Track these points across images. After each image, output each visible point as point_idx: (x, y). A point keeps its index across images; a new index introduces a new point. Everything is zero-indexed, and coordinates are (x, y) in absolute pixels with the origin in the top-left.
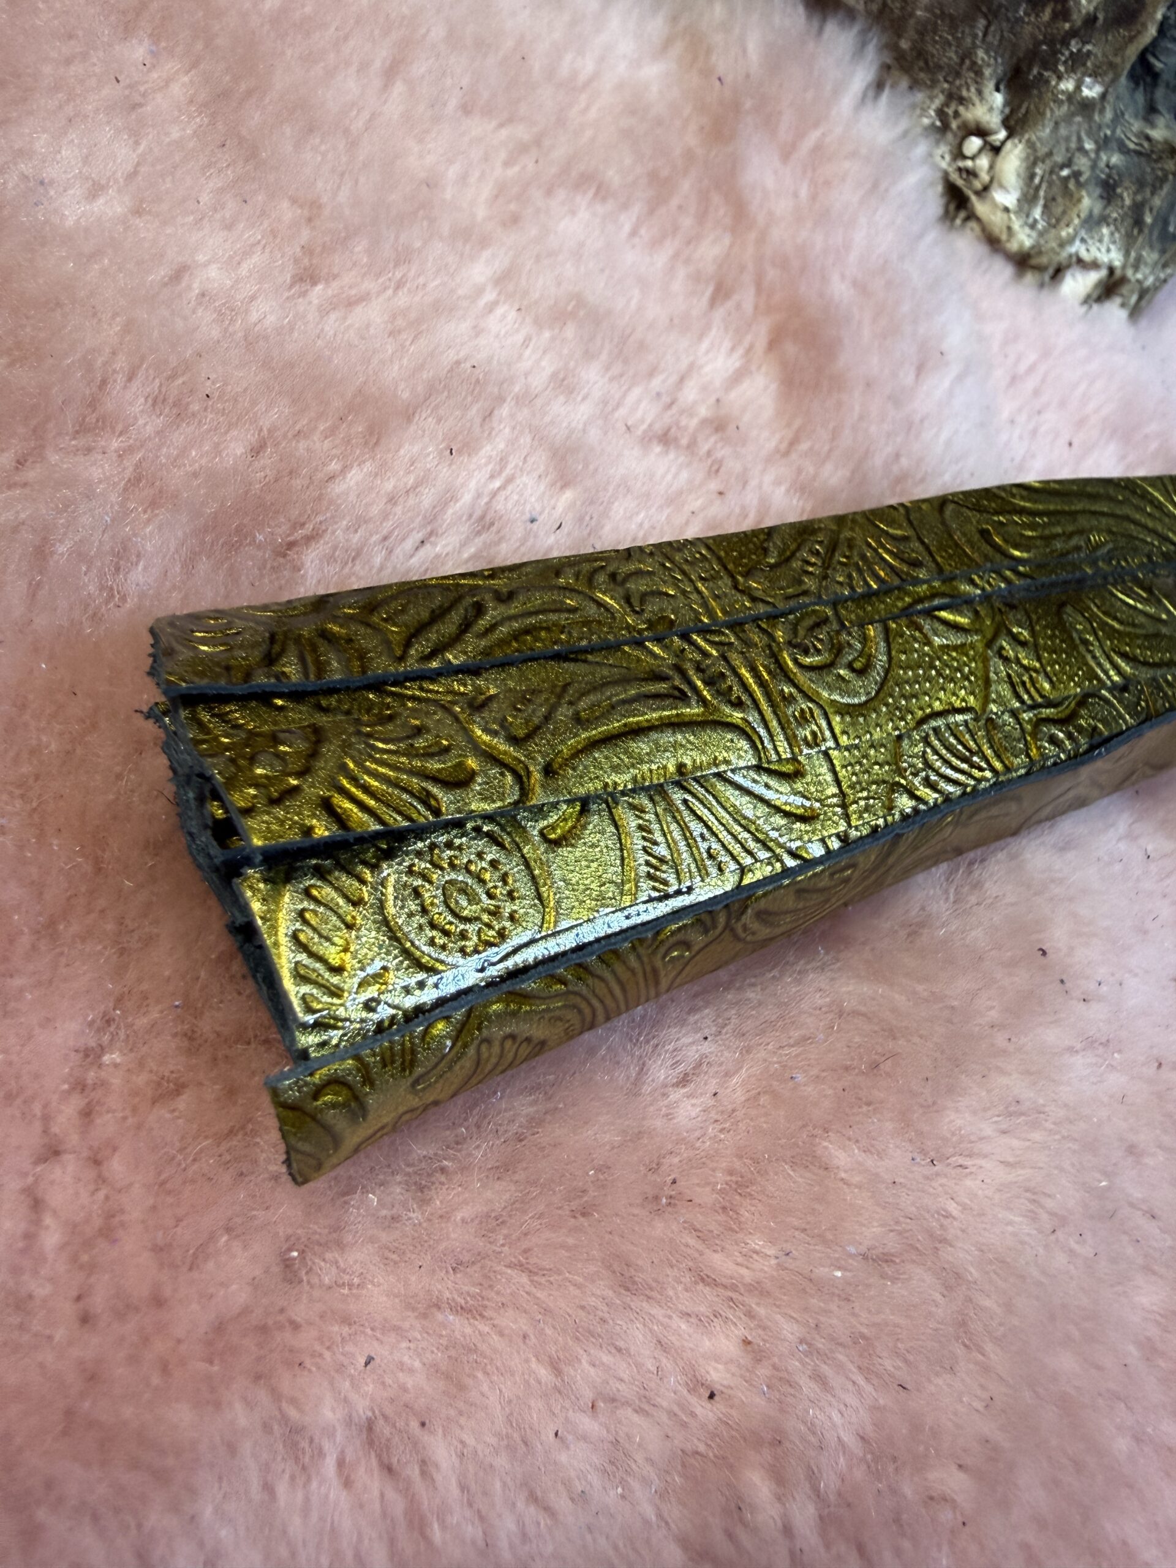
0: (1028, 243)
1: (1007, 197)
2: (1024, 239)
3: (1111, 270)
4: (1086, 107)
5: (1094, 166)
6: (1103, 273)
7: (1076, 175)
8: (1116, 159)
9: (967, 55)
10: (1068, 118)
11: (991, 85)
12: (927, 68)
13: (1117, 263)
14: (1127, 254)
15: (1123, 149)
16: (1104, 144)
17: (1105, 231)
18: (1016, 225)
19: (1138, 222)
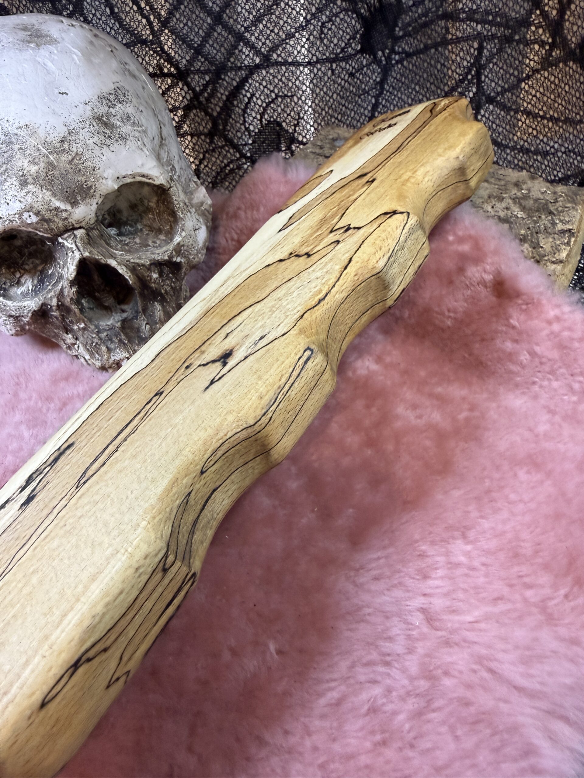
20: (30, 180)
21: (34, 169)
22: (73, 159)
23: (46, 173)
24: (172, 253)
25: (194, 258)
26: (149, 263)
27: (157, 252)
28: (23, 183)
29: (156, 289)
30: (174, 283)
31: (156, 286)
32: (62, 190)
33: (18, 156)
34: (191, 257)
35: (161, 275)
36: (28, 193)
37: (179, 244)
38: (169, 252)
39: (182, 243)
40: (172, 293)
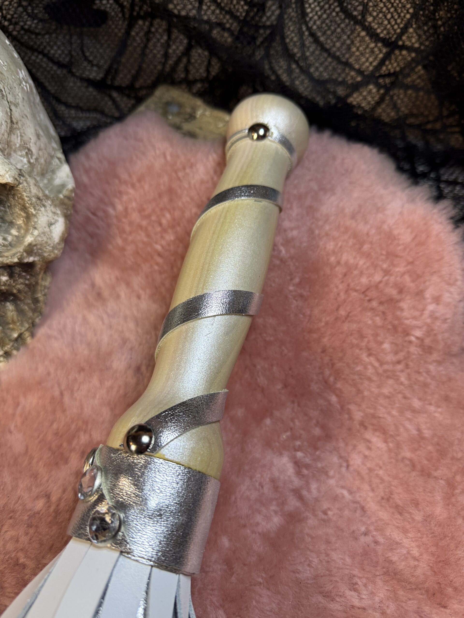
24: (21, 255)
25: (49, 255)
27: (6, 254)
29: (7, 290)
30: (28, 280)
31: (7, 287)
34: (46, 255)
35: (11, 276)
37: (30, 244)
38: (19, 254)
39: (34, 243)
40: (26, 289)
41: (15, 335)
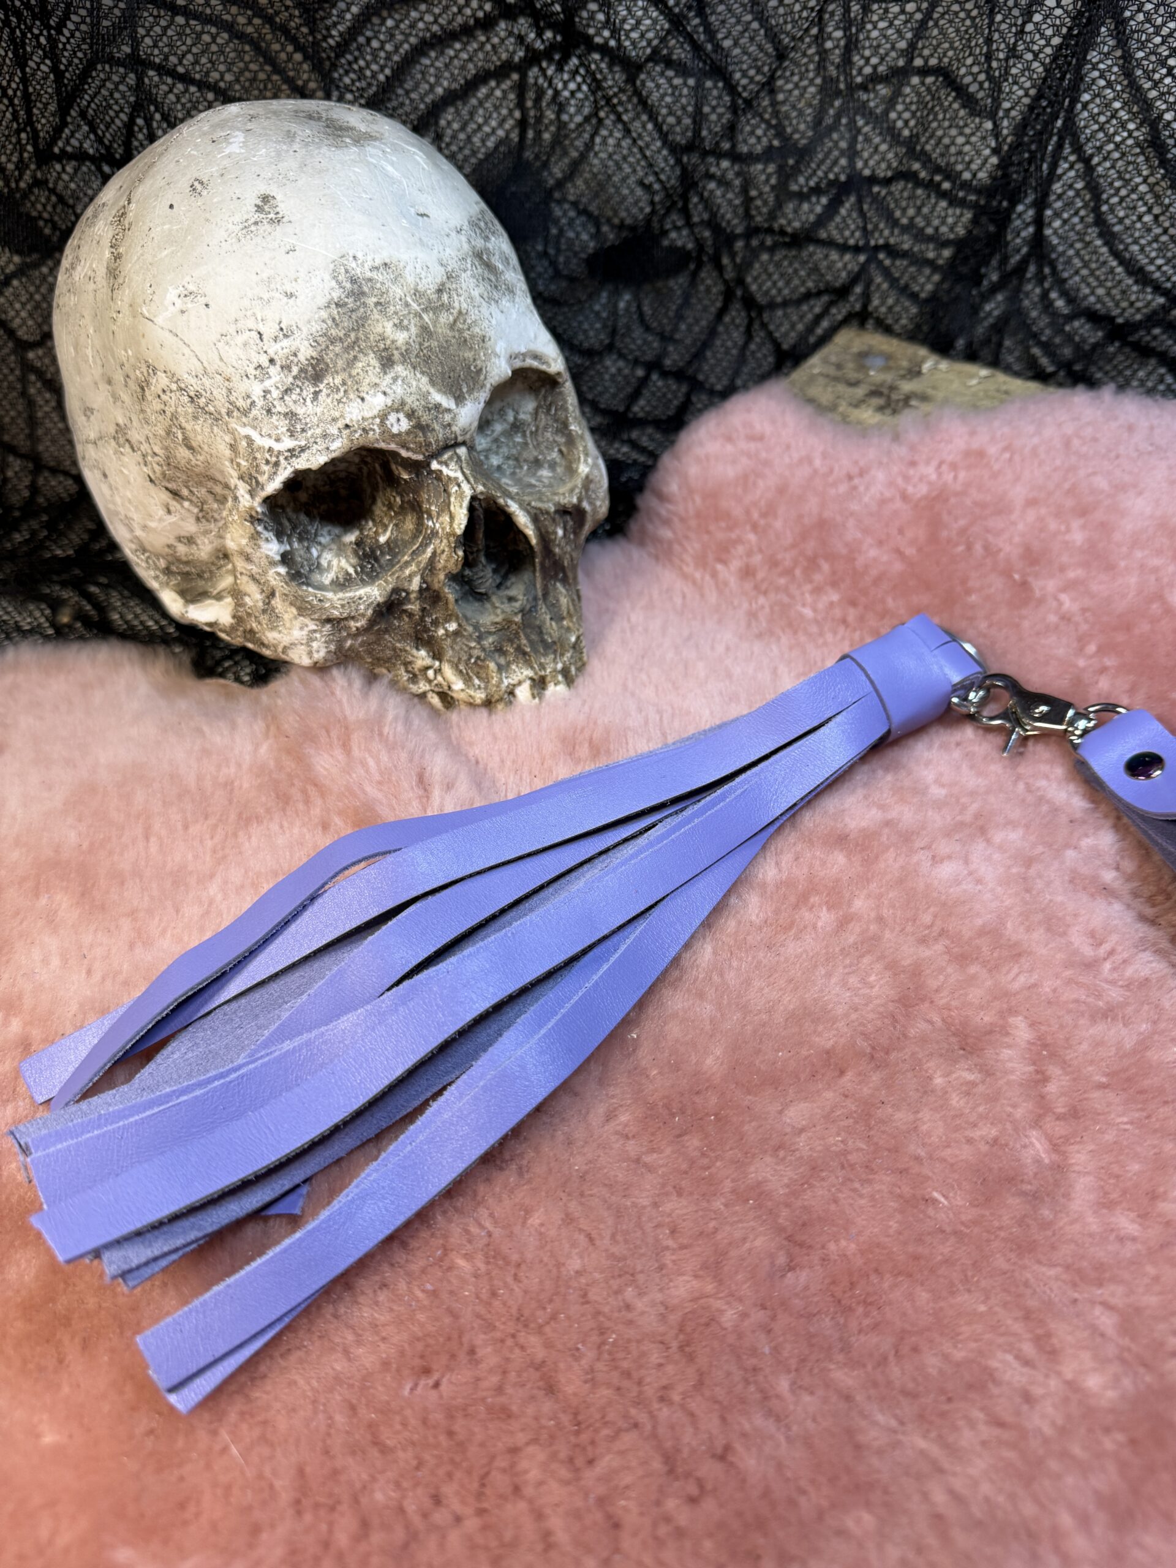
0: (483, 696)
1: (458, 685)
2: (480, 696)
3: (532, 679)
4: (456, 633)
5: (483, 649)
6: (528, 682)
7: (478, 658)
8: (491, 640)
9: (394, 649)
10: (454, 642)
11: (414, 652)
12: (385, 662)
13: (530, 673)
14: (532, 668)
15: (490, 633)
16: (480, 639)
17: (514, 667)
18: (472, 693)
19: (525, 653)
20: (397, 356)
21: (401, 337)
22: (455, 321)
23: (421, 344)
24: (581, 493)
25: (602, 505)
26: (552, 509)
27: (561, 491)
28: (387, 363)
29: (559, 557)
31: (560, 552)
32: (443, 374)
33: (376, 315)
35: (564, 532)
36: (395, 379)
37: (586, 478)
38: (576, 492)
39: (592, 477)
41: (573, 639)
